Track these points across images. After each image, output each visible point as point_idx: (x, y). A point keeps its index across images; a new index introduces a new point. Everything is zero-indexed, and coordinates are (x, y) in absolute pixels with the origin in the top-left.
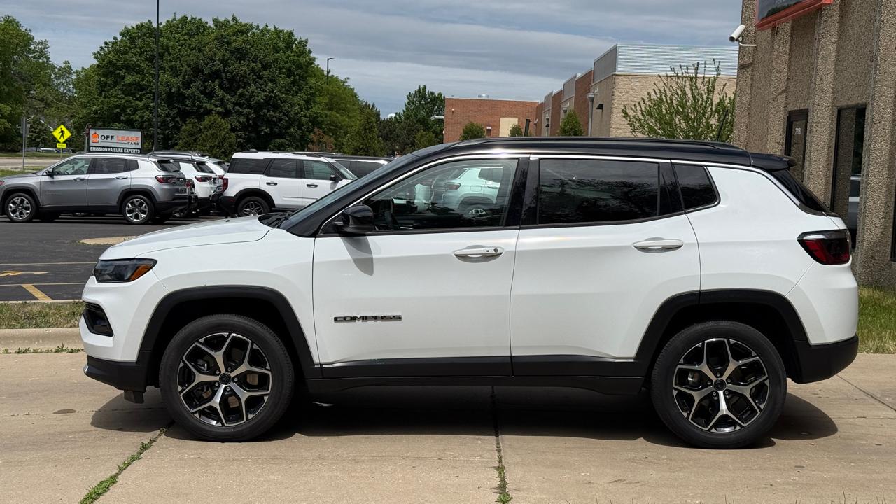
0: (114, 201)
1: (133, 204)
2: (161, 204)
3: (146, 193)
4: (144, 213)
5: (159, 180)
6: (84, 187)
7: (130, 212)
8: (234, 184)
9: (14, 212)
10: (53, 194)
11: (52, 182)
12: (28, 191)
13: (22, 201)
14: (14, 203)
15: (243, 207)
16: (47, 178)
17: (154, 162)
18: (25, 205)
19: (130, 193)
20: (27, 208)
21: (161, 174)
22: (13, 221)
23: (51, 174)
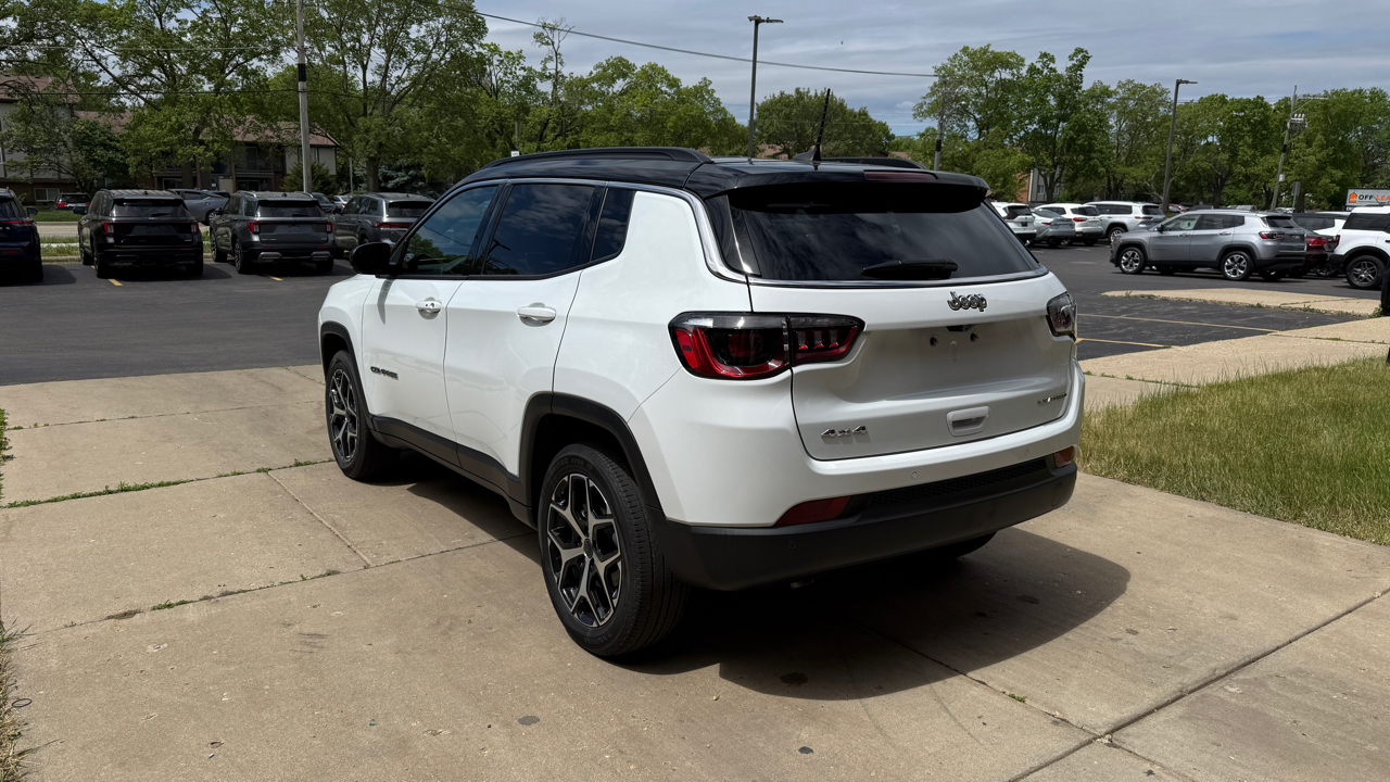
0: (1214, 257)
1: (1232, 260)
2: (1261, 260)
3: (1247, 249)
4: (1242, 269)
5: (1262, 237)
6: (1187, 243)
7: (1229, 267)
8: (1347, 241)
9: (1125, 264)
10: (1160, 249)
11: (1160, 237)
12: (1138, 245)
13: (1134, 254)
14: (1126, 256)
15: (1353, 267)
16: (1157, 234)
17: (1262, 218)
18: (1135, 258)
19: (1230, 249)
20: (1136, 261)
21: (1267, 229)
22: (1124, 272)
23: (1161, 230)
